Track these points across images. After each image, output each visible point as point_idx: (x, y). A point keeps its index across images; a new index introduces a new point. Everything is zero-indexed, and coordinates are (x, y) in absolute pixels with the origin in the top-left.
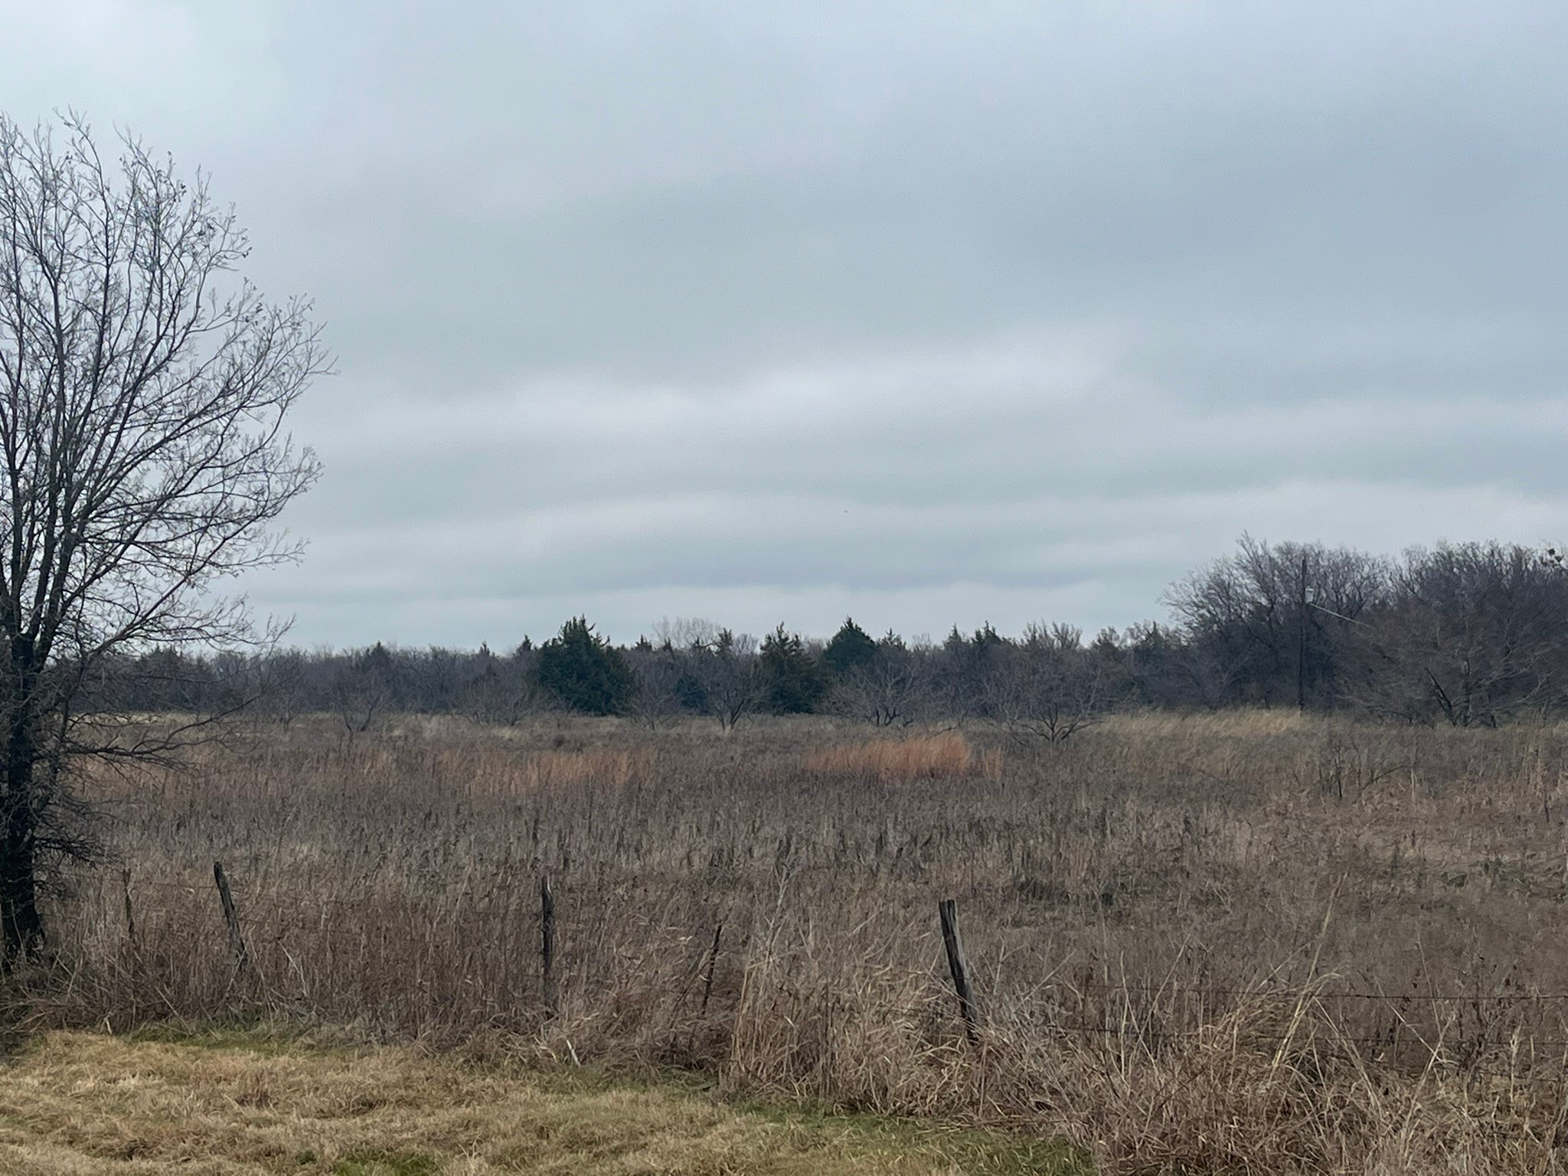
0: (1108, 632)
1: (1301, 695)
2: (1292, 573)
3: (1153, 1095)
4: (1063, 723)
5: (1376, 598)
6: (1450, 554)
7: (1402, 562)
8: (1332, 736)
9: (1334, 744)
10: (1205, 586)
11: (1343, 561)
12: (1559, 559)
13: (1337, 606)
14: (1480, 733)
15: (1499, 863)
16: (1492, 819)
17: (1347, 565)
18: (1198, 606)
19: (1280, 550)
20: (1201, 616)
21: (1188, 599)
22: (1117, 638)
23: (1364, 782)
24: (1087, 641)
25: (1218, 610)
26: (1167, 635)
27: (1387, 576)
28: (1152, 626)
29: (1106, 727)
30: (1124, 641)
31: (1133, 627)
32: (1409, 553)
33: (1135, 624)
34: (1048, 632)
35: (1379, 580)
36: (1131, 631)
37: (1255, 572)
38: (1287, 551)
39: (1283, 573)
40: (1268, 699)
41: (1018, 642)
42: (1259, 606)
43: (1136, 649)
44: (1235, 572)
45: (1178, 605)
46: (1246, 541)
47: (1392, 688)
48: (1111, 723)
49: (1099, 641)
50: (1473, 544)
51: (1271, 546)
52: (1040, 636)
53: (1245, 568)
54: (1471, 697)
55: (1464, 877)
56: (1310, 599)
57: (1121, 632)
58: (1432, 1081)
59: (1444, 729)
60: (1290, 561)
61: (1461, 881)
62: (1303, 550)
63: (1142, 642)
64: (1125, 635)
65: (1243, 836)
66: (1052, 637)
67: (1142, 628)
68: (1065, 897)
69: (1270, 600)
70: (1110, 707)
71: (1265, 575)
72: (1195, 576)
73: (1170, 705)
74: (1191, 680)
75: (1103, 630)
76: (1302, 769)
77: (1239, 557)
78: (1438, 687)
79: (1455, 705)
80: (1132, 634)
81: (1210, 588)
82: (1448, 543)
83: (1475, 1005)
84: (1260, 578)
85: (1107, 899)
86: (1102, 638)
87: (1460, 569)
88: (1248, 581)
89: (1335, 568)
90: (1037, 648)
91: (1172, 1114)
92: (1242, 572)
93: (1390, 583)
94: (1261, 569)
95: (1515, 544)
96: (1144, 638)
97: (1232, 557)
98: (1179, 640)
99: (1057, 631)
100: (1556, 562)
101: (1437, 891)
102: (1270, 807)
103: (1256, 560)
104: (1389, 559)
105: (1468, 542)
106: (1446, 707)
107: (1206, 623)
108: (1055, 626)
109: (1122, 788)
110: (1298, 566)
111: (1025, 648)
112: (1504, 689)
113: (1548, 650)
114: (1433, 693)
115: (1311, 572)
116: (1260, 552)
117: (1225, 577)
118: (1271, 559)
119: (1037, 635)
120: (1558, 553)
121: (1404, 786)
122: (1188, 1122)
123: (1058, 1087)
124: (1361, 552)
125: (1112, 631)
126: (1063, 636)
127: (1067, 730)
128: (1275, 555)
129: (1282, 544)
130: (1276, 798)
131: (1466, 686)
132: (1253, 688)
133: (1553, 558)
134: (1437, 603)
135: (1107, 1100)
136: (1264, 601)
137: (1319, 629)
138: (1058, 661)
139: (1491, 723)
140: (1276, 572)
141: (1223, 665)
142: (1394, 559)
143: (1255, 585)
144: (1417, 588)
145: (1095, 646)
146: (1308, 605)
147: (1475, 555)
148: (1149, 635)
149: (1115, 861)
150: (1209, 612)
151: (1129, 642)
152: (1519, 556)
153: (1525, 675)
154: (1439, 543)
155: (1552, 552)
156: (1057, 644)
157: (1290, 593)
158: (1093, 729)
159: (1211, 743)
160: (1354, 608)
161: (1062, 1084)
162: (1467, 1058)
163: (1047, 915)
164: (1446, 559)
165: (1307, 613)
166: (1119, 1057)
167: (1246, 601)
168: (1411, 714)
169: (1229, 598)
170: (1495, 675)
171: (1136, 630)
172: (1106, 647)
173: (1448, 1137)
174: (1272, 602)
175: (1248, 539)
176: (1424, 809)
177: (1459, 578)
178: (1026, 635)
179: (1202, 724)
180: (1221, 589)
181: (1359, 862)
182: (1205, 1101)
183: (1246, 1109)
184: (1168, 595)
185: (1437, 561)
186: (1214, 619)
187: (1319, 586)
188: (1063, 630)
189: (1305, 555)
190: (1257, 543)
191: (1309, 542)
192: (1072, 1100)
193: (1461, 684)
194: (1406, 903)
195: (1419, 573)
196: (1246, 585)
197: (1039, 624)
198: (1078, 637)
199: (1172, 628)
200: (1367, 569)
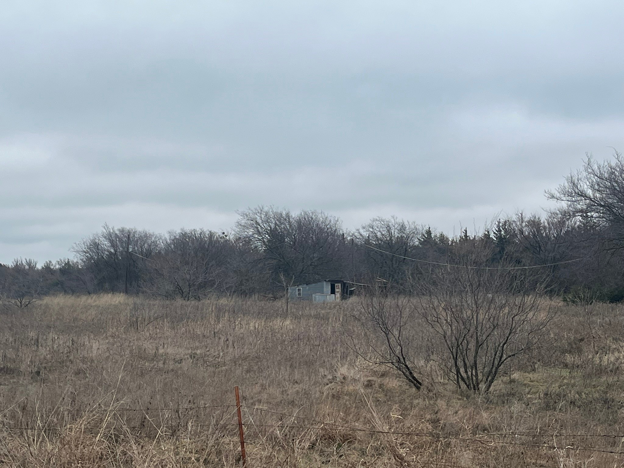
0: (48, 262)
1: (126, 288)
2: (124, 240)
3: (47, 454)
4: (25, 301)
5: (157, 250)
6: (186, 233)
7: (167, 236)
8: (135, 304)
9: (136, 308)
10: (89, 244)
11: (144, 235)
12: (226, 236)
13: (142, 253)
14: (193, 302)
15: (196, 354)
16: (194, 337)
17: (145, 237)
18: (85, 252)
19: (119, 230)
20: (87, 256)
21: (82, 250)
22: (52, 265)
23: (146, 323)
24: (39, 266)
25: (93, 254)
26: (73, 264)
27: (161, 241)
28: (67, 260)
29: (45, 302)
30: (55, 266)
31: (59, 260)
32: (169, 233)
33: (60, 259)
34: (23, 262)
35: (158, 242)
36: (58, 262)
37: (109, 239)
38: (122, 231)
39: (121, 240)
40: (113, 290)
41: (10, 266)
42: (111, 253)
43: (60, 269)
44: (101, 239)
45: (78, 252)
46: (106, 226)
47: (161, 285)
48: (47, 300)
49: (45, 266)
50: (194, 229)
51: (116, 229)
52: (20, 264)
53: (105, 237)
54: (191, 289)
55: (181, 360)
56: (130, 250)
57: (54, 263)
58: (158, 442)
59: (179, 301)
60: (123, 235)
61: (181, 361)
62: (129, 231)
63: (63, 267)
64: (56, 264)
65: (95, 346)
66: (25, 264)
67: (63, 261)
68: (19, 373)
69: (115, 250)
70: (46, 294)
71: (113, 240)
72: (85, 240)
73: (73, 292)
74: (81, 282)
75: (46, 262)
76: (123, 319)
77: (103, 232)
78: (178, 285)
79: (185, 292)
80: (59, 264)
81: (90, 245)
82: (185, 229)
83: (177, 411)
84: (111, 241)
85: (38, 373)
86: (46, 265)
87: (189, 239)
88: (106, 243)
89: (140, 238)
90: (18, 269)
91: (54, 461)
92: (104, 239)
93: (162, 244)
94: (111, 238)
95: (210, 230)
96: (63, 265)
97: (100, 234)
98: (78, 266)
99: (27, 262)
100: (225, 237)
101: (171, 365)
102: (109, 334)
103: (110, 234)
104: (162, 235)
105: (193, 228)
106: (181, 293)
107: (89, 259)
108: (26, 260)
109: (49, 327)
110: (126, 237)
111: (13, 269)
112: (203, 286)
113: (221, 271)
114: (176, 288)
115: (132, 240)
116: (111, 231)
117: (97, 241)
118: (116, 234)
119: (18, 264)
120: (226, 234)
121: (162, 324)
122: (61, 465)
123: (7, 453)
124: (151, 232)
125: (50, 262)
126: (29, 264)
127: (27, 303)
128: (117, 232)
129: (120, 228)
130: (111, 330)
131: (189, 285)
132: (107, 285)
133: (224, 235)
134: (179, 252)
135: (27, 457)
136: (112, 251)
137: (134, 261)
138: (27, 274)
139: (198, 299)
140: (118, 239)
141: (95, 276)
142: (164, 235)
143: (109, 244)
144: (173, 246)
145: (43, 268)
146: (130, 252)
147: (195, 234)
148: (66, 264)
149: (42, 357)
150: (90, 254)
151: (57, 267)
152: (211, 235)
153: (211, 280)
154: (181, 229)
155: (224, 233)
156: (27, 267)
157: (123, 248)
158: (39, 302)
159: (87, 308)
160: (148, 254)
161: (9, 452)
162: (174, 432)
163: (11, 381)
164: (184, 235)
165: (129, 256)
166: (34, 440)
167: (105, 251)
168: (168, 296)
169: (98, 249)
170: (200, 280)
171: (60, 262)
172: (47, 269)
173: (163, 464)
174: (116, 251)
175: (106, 225)
176: (169, 332)
177: (188, 242)
178: (13, 264)
179: (84, 300)
180: (95, 245)
181: (142, 356)
182: (68, 456)
183: (85, 458)
184: (73, 248)
185: (180, 236)
186: (92, 258)
187: (135, 245)
188: (29, 261)
189: (129, 232)
190: (110, 227)
191: (131, 228)
192: (13, 458)
193: (187, 284)
194: (159, 371)
195: (173, 240)
196: (105, 244)
197: (19, 259)
198: (36, 264)
199: (75, 261)
200: (153, 239)
